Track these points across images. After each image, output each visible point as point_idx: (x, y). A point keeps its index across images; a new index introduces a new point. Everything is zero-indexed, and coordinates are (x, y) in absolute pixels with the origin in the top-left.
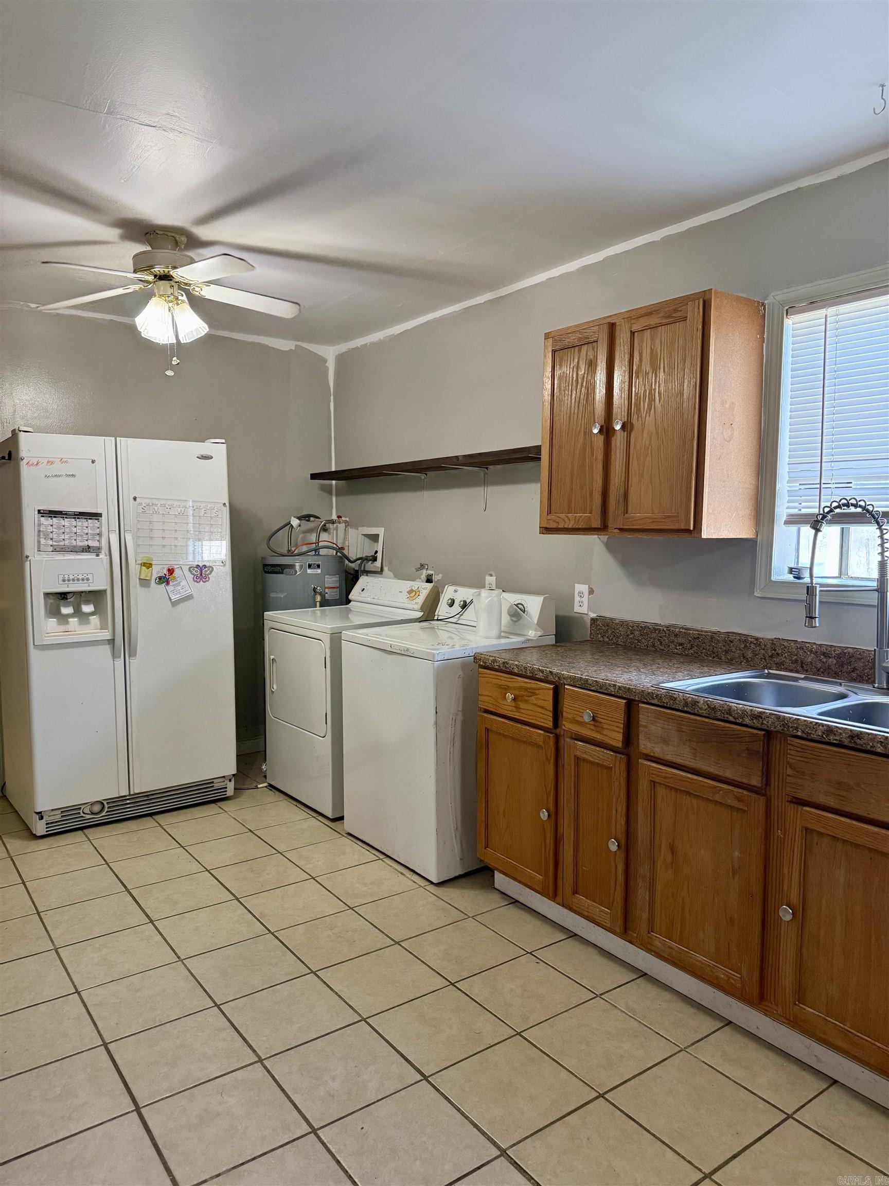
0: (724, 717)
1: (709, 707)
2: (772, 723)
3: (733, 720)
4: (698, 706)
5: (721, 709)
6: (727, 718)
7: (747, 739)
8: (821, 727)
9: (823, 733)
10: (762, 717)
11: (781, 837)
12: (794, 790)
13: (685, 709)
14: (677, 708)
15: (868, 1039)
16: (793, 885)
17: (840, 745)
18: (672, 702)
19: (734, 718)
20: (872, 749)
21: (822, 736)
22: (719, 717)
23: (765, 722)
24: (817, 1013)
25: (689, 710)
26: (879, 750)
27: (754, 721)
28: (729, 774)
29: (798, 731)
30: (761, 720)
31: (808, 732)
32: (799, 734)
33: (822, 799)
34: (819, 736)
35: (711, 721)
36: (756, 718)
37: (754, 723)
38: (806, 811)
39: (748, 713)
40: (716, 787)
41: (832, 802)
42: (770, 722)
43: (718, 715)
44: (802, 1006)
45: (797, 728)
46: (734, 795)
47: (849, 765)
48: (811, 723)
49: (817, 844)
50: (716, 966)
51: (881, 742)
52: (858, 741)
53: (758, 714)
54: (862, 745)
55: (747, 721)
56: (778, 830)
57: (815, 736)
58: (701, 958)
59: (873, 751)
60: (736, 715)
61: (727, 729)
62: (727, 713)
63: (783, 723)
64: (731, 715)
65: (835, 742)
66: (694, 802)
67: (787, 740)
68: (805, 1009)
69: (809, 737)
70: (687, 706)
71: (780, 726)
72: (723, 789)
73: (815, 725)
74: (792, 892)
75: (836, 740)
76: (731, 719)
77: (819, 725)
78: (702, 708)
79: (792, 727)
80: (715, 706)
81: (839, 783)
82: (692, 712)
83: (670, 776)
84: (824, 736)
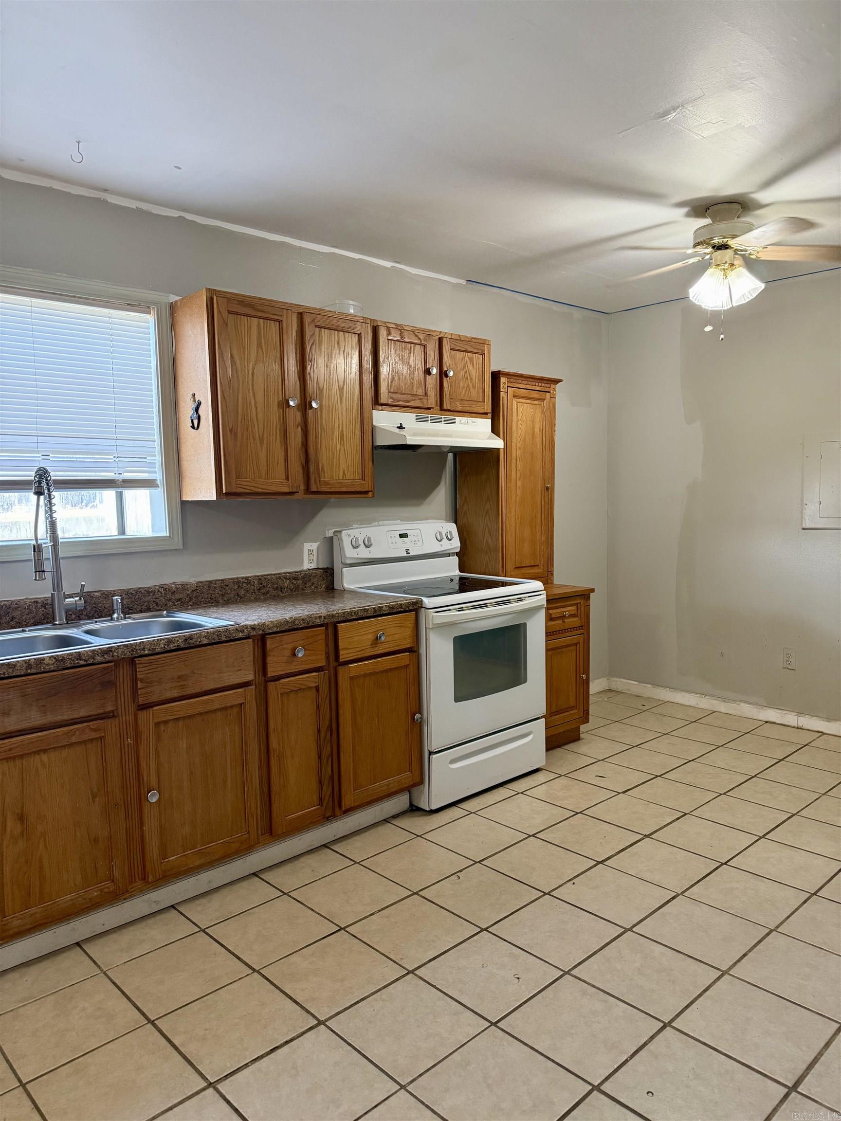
0: (74, 664)
1: (57, 660)
2: (122, 652)
3: (84, 663)
4: (44, 663)
5: (70, 657)
6: (78, 663)
7: (99, 675)
8: (162, 641)
9: (165, 645)
10: (112, 651)
11: (131, 743)
12: (145, 699)
13: (29, 671)
14: (18, 674)
15: (214, 844)
16: (151, 773)
17: (179, 649)
18: (10, 670)
19: (85, 660)
20: (201, 643)
21: (165, 647)
22: (69, 666)
23: (115, 654)
24: (178, 856)
25: (33, 671)
26: (205, 642)
27: (105, 656)
28: (83, 713)
29: (145, 651)
30: (111, 653)
31: (153, 649)
32: (146, 652)
33: (169, 695)
34: (162, 648)
35: (60, 672)
36: (106, 653)
37: (105, 658)
38: (155, 710)
39: (98, 652)
40: (72, 730)
41: (176, 693)
42: (120, 652)
43: (68, 664)
44: (166, 860)
45: (144, 649)
46: (91, 728)
47: (186, 661)
48: (154, 640)
49: (164, 731)
50: (86, 891)
51: (205, 636)
52: (191, 641)
53: (108, 650)
54: (193, 643)
55: (99, 659)
56: (127, 739)
57: (159, 650)
58: (68, 897)
59: (201, 645)
60: (87, 658)
61: (78, 673)
62: (77, 659)
63: (132, 648)
64: (81, 660)
65: (174, 648)
66: (44, 757)
67: (136, 661)
68: (169, 861)
69: (155, 652)
70: (31, 668)
71: (130, 652)
72: (77, 729)
73: (158, 641)
74: (152, 778)
75: (175, 646)
76: (82, 662)
77: (161, 640)
78: (49, 664)
79: (139, 649)
80: (63, 658)
81: (179, 677)
82: (38, 671)
83: (15, 745)
84: (166, 647)
